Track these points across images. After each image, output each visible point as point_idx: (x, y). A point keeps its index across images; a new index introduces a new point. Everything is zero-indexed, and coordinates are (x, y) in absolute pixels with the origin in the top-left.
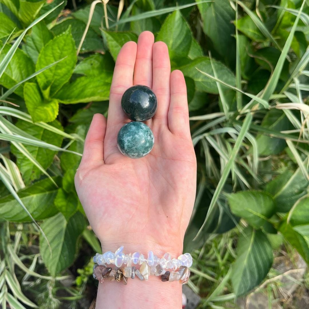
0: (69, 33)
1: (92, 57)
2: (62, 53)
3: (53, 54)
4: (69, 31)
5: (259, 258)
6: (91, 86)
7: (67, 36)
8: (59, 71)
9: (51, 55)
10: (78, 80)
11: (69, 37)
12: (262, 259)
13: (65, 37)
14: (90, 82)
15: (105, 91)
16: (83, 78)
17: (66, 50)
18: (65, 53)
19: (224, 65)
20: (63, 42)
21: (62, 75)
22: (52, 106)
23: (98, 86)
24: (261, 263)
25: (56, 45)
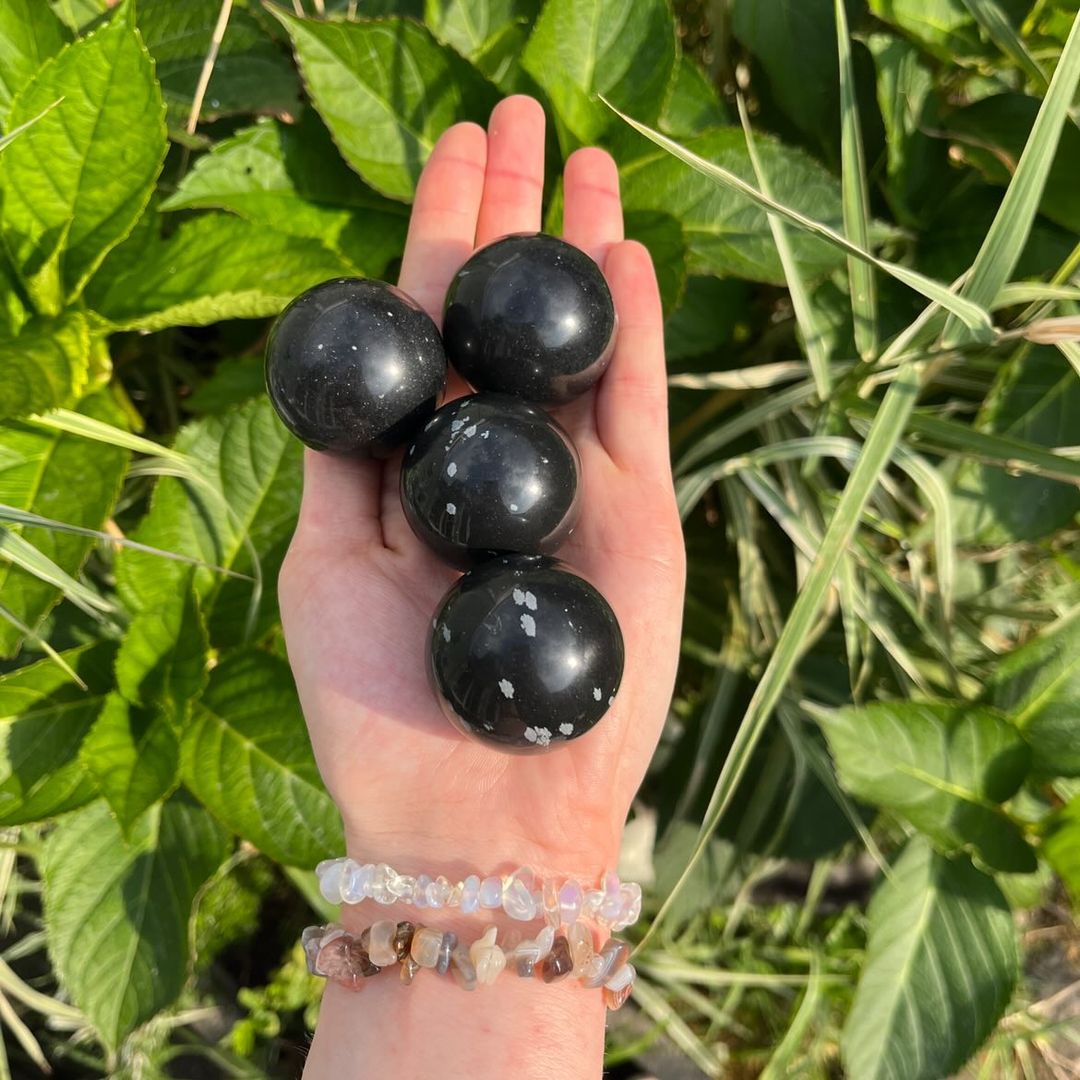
0: (128, 25)
1: (246, 140)
2: (101, 114)
3: (63, 117)
4: (127, 17)
5: (959, 963)
6: (239, 255)
7: (122, 36)
8: (96, 194)
9: (58, 126)
10: (187, 230)
11: (129, 43)
12: (973, 966)
13: (111, 44)
14: (235, 239)
15: (293, 274)
16: (205, 223)
17: (119, 101)
18: (116, 113)
19: (817, 165)
20: (106, 66)
21: (108, 210)
22: (59, 346)
23: (270, 254)
24: (965, 981)
25: (75, 79)
